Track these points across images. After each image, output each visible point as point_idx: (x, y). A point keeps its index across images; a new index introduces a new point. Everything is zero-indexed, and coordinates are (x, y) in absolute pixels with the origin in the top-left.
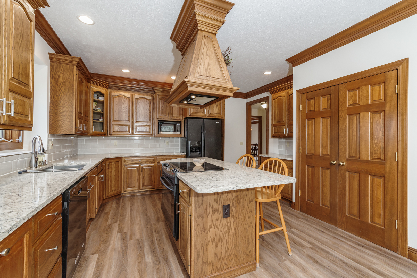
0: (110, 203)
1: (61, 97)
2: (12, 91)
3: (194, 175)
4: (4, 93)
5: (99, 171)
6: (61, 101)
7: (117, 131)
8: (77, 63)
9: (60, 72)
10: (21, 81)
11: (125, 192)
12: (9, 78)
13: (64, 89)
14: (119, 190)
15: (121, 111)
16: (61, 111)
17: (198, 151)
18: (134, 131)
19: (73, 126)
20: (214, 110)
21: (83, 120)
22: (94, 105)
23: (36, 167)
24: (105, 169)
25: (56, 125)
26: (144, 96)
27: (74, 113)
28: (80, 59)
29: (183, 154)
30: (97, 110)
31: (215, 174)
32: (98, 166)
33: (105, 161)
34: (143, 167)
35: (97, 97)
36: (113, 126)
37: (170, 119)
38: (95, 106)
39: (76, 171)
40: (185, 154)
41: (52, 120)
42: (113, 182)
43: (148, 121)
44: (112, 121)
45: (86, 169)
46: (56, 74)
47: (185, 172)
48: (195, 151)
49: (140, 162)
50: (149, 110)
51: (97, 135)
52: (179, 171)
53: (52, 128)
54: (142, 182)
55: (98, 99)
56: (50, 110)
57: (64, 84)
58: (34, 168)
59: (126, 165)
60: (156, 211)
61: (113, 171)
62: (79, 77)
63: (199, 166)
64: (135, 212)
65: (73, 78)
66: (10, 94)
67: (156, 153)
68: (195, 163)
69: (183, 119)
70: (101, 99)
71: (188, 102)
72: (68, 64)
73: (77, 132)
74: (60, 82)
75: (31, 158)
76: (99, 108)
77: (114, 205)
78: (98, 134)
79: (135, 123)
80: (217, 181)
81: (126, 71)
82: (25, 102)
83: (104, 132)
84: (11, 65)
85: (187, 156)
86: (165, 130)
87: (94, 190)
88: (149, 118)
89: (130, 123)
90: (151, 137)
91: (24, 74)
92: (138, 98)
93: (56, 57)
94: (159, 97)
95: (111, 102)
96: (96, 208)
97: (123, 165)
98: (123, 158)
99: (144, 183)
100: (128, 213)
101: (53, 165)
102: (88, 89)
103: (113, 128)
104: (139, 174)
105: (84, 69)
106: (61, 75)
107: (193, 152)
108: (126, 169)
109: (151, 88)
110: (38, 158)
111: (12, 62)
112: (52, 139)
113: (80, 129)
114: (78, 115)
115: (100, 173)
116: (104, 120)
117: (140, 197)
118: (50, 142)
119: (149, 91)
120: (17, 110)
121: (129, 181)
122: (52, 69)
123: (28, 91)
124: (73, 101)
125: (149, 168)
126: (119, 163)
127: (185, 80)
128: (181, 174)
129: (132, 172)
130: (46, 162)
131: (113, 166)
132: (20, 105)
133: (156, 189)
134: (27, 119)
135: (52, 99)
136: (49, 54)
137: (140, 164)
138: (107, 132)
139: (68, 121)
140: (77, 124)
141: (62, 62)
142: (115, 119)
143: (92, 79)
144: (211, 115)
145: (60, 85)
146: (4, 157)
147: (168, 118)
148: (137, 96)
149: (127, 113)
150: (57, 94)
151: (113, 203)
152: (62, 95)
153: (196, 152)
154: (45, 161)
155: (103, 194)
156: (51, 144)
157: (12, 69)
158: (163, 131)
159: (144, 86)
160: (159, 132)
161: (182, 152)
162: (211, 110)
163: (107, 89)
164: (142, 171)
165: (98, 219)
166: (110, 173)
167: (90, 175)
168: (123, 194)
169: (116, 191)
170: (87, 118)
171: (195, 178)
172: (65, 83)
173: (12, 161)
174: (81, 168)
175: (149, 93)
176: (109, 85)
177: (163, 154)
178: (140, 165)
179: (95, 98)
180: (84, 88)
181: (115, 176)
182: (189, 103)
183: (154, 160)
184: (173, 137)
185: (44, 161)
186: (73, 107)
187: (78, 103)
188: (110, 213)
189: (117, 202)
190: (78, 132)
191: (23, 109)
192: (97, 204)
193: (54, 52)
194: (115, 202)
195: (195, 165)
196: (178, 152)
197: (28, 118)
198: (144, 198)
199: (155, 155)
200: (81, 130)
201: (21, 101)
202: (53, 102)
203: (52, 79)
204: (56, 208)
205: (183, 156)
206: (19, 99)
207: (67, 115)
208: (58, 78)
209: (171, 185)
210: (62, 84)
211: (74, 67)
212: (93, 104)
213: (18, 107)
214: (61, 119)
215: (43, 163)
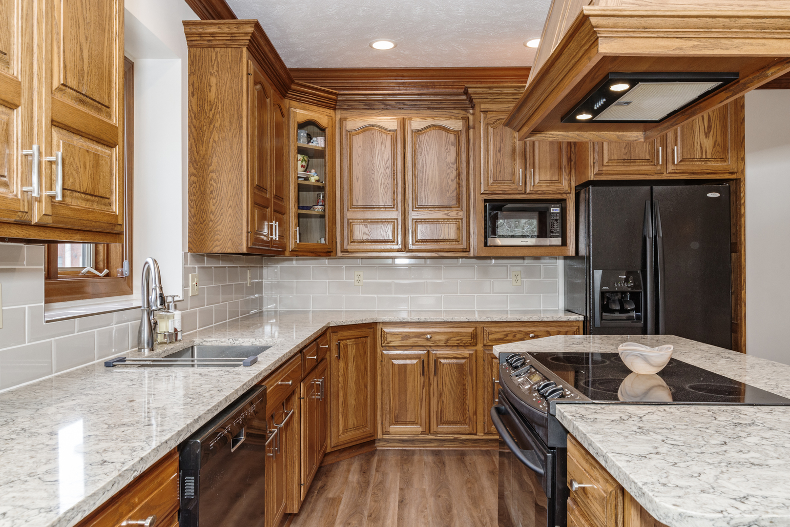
0: (343, 466)
1: (212, 146)
2: (61, 125)
3: (630, 422)
4: (38, 131)
5: (308, 366)
6: (214, 156)
7: (362, 242)
8: (249, 38)
9: (211, 72)
10: (87, 97)
11: (386, 437)
12: (54, 88)
13: (219, 120)
14: (367, 429)
15: (373, 176)
16: (215, 185)
17: (634, 307)
18: (410, 240)
19: (242, 227)
20: (697, 146)
21: (268, 210)
22: (299, 163)
23: (150, 347)
24: (328, 359)
25: (203, 226)
26: (437, 122)
27: (245, 189)
28: (257, 25)
29: (573, 317)
30: (307, 179)
31: (736, 425)
32: (304, 351)
33: (328, 335)
34: (438, 358)
35: (305, 140)
36: (350, 224)
37: (525, 193)
38: (302, 166)
39: (237, 369)
40: (581, 318)
41: (193, 213)
42: (352, 402)
43: (454, 202)
44: (348, 210)
45: (266, 363)
46: (201, 80)
47: (591, 401)
48: (618, 308)
49: (429, 343)
50: (455, 166)
51: (309, 254)
52: (563, 396)
53: (194, 236)
54: (435, 409)
55: (310, 144)
56: (190, 185)
57: (220, 105)
58: (146, 350)
59: (387, 348)
60: (480, 520)
61: (351, 367)
62: (255, 81)
63: (648, 377)
64: (412, 513)
65: (240, 85)
66: (56, 133)
67: (479, 312)
68: (628, 362)
69: (573, 192)
70: (319, 143)
71: (595, 113)
72: (227, 46)
73: (253, 244)
74: (210, 101)
75: (141, 322)
76: (313, 171)
77: (354, 477)
78: (312, 252)
79: (414, 213)
80: (757, 471)
81: (383, 45)
82: (100, 158)
83: (327, 243)
84: (59, 48)
85: (587, 328)
86: (511, 234)
87: (296, 425)
88: (455, 193)
89: (397, 212)
90: (462, 258)
91: (93, 73)
92: (421, 130)
93: (200, 31)
94: (485, 118)
95: (345, 150)
96: (302, 483)
97: (379, 349)
98: (379, 327)
99: (442, 412)
100: (391, 513)
101: (194, 341)
102: (283, 116)
103: (351, 232)
104: (427, 381)
105: (270, 55)
106: (213, 80)
107: (613, 311)
108: (389, 362)
109: (462, 91)
110: (156, 323)
111: (60, 39)
112: (197, 266)
113: (262, 237)
114: (254, 195)
115: (314, 372)
116: (327, 206)
117: (429, 459)
118: (190, 275)
119: (455, 103)
120: (77, 181)
121: (397, 403)
122: (192, 68)
123: (109, 124)
124: (241, 152)
125: (457, 364)
126: (368, 343)
127: (588, 10)
128: (572, 408)
129: (405, 372)
130: (177, 334)
131: (352, 352)
132: (86, 168)
133: (480, 436)
134: (106, 208)
135: (193, 152)
136: (184, 24)
137: (429, 349)
138: (334, 244)
139: (230, 215)
140: (252, 221)
141: (214, 43)
142: (355, 204)
143: (293, 87)
144: (683, 168)
145: (211, 110)
146: (76, 319)
147: (517, 189)
148: (417, 123)
149: (390, 180)
150: (205, 138)
151: (353, 469)
152: (216, 139)
153: (623, 310)
154: (176, 330)
155: (324, 439)
156: (193, 281)
157: (59, 61)
158: (503, 237)
159: (439, 89)
160: (490, 241)
161: (568, 311)
162: (682, 148)
163: (331, 112)
164: (436, 373)
165: (308, 516)
166: (341, 372)
167: (277, 381)
168: (382, 443)
169: (361, 430)
170: (280, 203)
171: (638, 436)
172: (221, 102)
173: (96, 330)
174: (252, 358)
175: (454, 108)
176: (340, 98)
177: (504, 318)
178: (429, 352)
179: (303, 142)
180: (270, 116)
181: (357, 382)
182: (598, 118)
183: (474, 336)
184: (537, 258)
185: (171, 330)
186: (241, 172)
187: (253, 159)
188: (340, 502)
189: (361, 466)
190: (255, 245)
191: (95, 178)
192: (305, 471)
193: (195, 18)
194: (356, 466)
195: (628, 372)
196: (556, 311)
197: (110, 204)
198: (444, 463)
199: (477, 318)
200: (265, 238)
201: (87, 154)
202: (196, 161)
203: (193, 95)
204: (152, 500)
205: (575, 324)
206: (80, 148)
207: (229, 197)
208: (205, 90)
209: (533, 444)
210: (214, 105)
211: (242, 51)
212: (297, 160)
213: (78, 173)
214: (214, 207)
215: (170, 335)
